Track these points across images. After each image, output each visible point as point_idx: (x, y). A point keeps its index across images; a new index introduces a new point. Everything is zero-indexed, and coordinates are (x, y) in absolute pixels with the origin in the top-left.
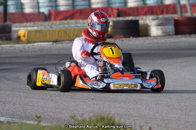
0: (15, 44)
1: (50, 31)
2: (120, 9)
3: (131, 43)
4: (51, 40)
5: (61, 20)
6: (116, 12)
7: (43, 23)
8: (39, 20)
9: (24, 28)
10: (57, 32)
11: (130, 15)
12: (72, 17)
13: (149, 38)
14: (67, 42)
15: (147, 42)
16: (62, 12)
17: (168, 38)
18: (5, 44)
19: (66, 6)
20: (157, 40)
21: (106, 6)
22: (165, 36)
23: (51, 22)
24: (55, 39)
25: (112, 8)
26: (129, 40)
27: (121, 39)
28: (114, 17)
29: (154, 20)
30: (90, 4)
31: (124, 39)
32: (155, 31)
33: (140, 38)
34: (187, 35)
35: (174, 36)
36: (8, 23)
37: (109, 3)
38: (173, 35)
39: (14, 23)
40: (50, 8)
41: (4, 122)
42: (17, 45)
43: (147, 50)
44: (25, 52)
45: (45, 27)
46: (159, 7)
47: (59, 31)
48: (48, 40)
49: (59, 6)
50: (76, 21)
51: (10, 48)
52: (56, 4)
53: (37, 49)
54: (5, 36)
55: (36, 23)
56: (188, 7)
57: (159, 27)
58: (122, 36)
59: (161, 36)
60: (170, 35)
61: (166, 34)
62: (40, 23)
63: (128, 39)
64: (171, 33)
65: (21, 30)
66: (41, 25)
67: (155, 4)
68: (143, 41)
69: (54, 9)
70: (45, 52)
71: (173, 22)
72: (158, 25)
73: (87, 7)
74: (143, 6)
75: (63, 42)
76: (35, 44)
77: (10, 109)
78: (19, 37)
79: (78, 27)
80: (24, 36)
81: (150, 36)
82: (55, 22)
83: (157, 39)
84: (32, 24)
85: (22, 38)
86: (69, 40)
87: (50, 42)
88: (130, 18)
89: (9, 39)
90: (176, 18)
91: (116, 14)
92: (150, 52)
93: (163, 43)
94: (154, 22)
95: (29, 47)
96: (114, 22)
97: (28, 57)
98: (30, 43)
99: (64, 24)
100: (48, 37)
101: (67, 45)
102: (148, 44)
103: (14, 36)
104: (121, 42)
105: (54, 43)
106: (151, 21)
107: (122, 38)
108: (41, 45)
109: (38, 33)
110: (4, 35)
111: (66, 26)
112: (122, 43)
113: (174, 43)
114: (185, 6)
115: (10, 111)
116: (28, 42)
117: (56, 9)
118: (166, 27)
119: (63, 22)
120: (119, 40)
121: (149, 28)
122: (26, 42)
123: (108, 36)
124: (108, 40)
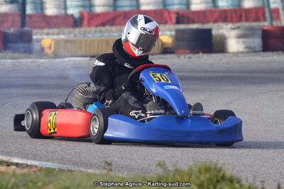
0: (37, 58)
2: (181, 13)
3: (202, 61)
4: (87, 54)
5: (97, 26)
6: (174, 17)
7: (71, 30)
8: (67, 26)
10: (96, 43)
11: (193, 22)
12: (112, 22)
13: (226, 54)
16: (98, 15)
17: (254, 56)
18: (23, 58)
19: (104, 6)
20: (238, 58)
21: (161, 7)
22: (248, 52)
23: (82, 30)
24: (92, 53)
25: (169, 12)
26: (198, 57)
27: (187, 56)
28: (172, 23)
29: (234, 29)
30: (138, 5)
31: (190, 55)
32: (234, 45)
33: (214, 55)
34: (280, 52)
35: (262, 53)
36: (26, 28)
37: (165, 5)
38: (260, 51)
39: (35, 28)
40: (81, 9)
41: (55, 169)
42: (40, 61)
43: (227, 71)
45: (75, 35)
46: (235, 11)
47: (99, 41)
48: (83, 53)
49: (94, 6)
50: (118, 27)
52: (90, 3)
54: (24, 48)
55: (62, 29)
56: (282, 12)
57: (241, 40)
58: (188, 51)
59: (243, 53)
60: (255, 52)
61: (251, 50)
62: (67, 30)
63: (197, 55)
64: (258, 49)
65: (46, 39)
66: (70, 33)
68: (218, 59)
69: (87, 10)
71: (260, 33)
72: (240, 37)
73: (135, 8)
74: (213, 9)
76: (66, 59)
78: (42, 49)
80: (50, 48)
81: (227, 52)
82: (88, 29)
83: (237, 56)
84: (56, 31)
85: (47, 50)
87: (86, 56)
89: (29, 51)
90: (265, 28)
91: (174, 20)
92: (231, 74)
93: (248, 63)
94: (234, 33)
95: (58, 64)
96: (178, 31)
98: (58, 58)
99: (101, 31)
100: (83, 49)
103: (36, 47)
104: (187, 60)
106: (229, 30)
107: (189, 53)
109: (69, 44)
110: (21, 45)
111: (106, 34)
112: (189, 62)
113: (263, 62)
116: (56, 55)
117: (91, 11)
118: (250, 40)
119: (102, 28)
120: (185, 57)
121: (226, 41)
122: (53, 55)
123: (168, 50)
124: (168, 56)
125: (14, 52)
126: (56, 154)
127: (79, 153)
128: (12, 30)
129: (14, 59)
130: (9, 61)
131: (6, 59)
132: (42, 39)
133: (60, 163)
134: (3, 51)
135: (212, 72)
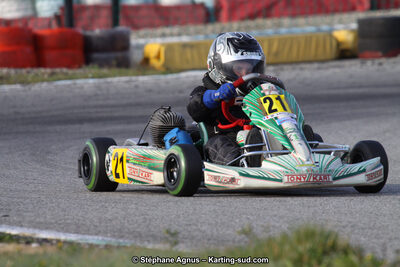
0: (138, 75)
5: (243, 19)
7: (200, 27)
8: (195, 21)
9: (159, 41)
18: (115, 76)
26: (394, 63)
27: (377, 61)
28: (363, 10)
31: (383, 60)
36: (121, 28)
39: (136, 27)
42: (142, 79)
44: (159, 93)
45: (207, 36)
50: (275, 20)
51: (127, 86)
53: (185, 86)
54: (116, 59)
58: (380, 54)
62: (192, 28)
63: (393, 60)
65: (151, 44)
66: (198, 33)
77: (116, 218)
78: (146, 60)
80: (158, 57)
82: (226, 25)
84: (176, 29)
85: (154, 62)
88: (399, 11)
89: (124, 64)
91: (367, 4)
95: (167, 83)
96: (361, 22)
98: (172, 72)
103: (136, 56)
104: (376, 67)
107: (380, 57)
109: (188, 51)
110: (112, 55)
112: (378, 70)
115: (114, 222)
116: (168, 69)
120: (373, 64)
122: (163, 70)
123: (348, 54)
124: (347, 63)
125: (101, 66)
128: (97, 32)
129: (100, 77)
130: (91, 81)
131: (87, 77)
132: (146, 43)
134: (84, 66)
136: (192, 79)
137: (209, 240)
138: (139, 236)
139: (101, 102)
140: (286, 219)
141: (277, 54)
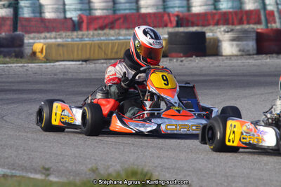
0: (28, 63)
1: (78, 45)
2: (181, 15)
3: (194, 64)
4: (80, 58)
5: (96, 29)
6: (174, 19)
7: (69, 33)
9: (42, 41)
10: (88, 46)
11: (193, 25)
12: (111, 26)
13: (220, 58)
14: (102, 61)
15: (217, 63)
17: (247, 59)
18: (13, 63)
19: (103, 9)
20: (231, 62)
21: (161, 10)
22: (242, 55)
23: (80, 33)
24: (84, 57)
25: (169, 14)
27: (180, 59)
28: (173, 27)
29: (228, 32)
30: (138, 8)
32: (228, 48)
33: (207, 58)
34: (274, 55)
35: (255, 56)
36: (18, 33)
37: (165, 7)
38: (253, 55)
39: (28, 32)
40: (79, 13)
42: (30, 65)
43: (215, 75)
44: (41, 75)
45: (73, 39)
46: (236, 13)
47: (91, 45)
48: (75, 58)
50: (117, 31)
51: (21, 69)
52: (90, 7)
53: (58, 71)
54: (15, 52)
56: (276, 14)
57: (235, 43)
58: (182, 55)
59: (237, 56)
60: (250, 55)
61: (244, 53)
63: (190, 59)
64: (251, 52)
65: (37, 43)
67: (231, 10)
68: (210, 62)
70: (70, 76)
71: (254, 35)
72: (233, 40)
74: (214, 11)
75: (96, 62)
76: (57, 63)
78: (34, 53)
79: (120, 39)
80: (42, 52)
81: (222, 56)
82: (86, 33)
83: (230, 59)
84: (53, 34)
85: (39, 55)
86: (106, 59)
87: (79, 61)
88: (194, 29)
89: (20, 55)
90: (259, 31)
91: (174, 23)
93: (239, 66)
94: (228, 36)
95: (47, 68)
96: (170, 34)
97: (45, 83)
99: (99, 35)
100: (75, 53)
101: (101, 65)
102: (217, 66)
103: (27, 51)
104: (179, 63)
105: (84, 63)
106: (223, 33)
107: (182, 57)
108: (65, 65)
109: (60, 48)
110: (12, 49)
111: (103, 38)
112: (181, 65)
113: (254, 65)
114: (272, 13)
116: (47, 60)
117: (90, 14)
118: (245, 43)
119: (100, 32)
120: (177, 60)
121: (220, 44)
122: (44, 60)
125: (5, 56)
126: (9, 159)
127: (33, 158)
128: (3, 34)
129: (4, 63)
132: (34, 43)
133: (9, 168)
135: (200, 75)
136: (63, 67)
137: (70, 173)
138: (25, 169)
139: (4, 80)
140: (119, 160)
141: (117, 52)
